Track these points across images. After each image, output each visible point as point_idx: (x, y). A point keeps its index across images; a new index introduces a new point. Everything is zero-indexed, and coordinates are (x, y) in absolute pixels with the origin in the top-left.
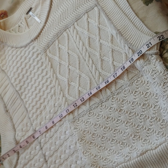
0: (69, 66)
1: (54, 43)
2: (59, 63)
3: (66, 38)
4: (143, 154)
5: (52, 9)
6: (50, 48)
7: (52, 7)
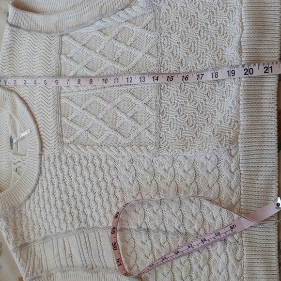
0: (97, 118)
1: (62, 124)
2: (87, 132)
3: (68, 102)
4: (241, 49)
5: (29, 103)
6: (64, 134)
7: (27, 101)
